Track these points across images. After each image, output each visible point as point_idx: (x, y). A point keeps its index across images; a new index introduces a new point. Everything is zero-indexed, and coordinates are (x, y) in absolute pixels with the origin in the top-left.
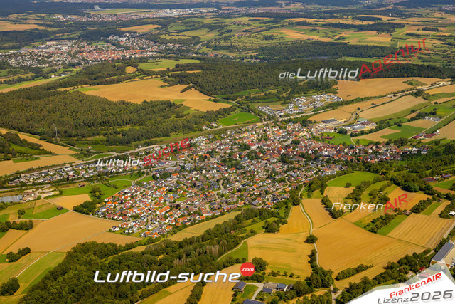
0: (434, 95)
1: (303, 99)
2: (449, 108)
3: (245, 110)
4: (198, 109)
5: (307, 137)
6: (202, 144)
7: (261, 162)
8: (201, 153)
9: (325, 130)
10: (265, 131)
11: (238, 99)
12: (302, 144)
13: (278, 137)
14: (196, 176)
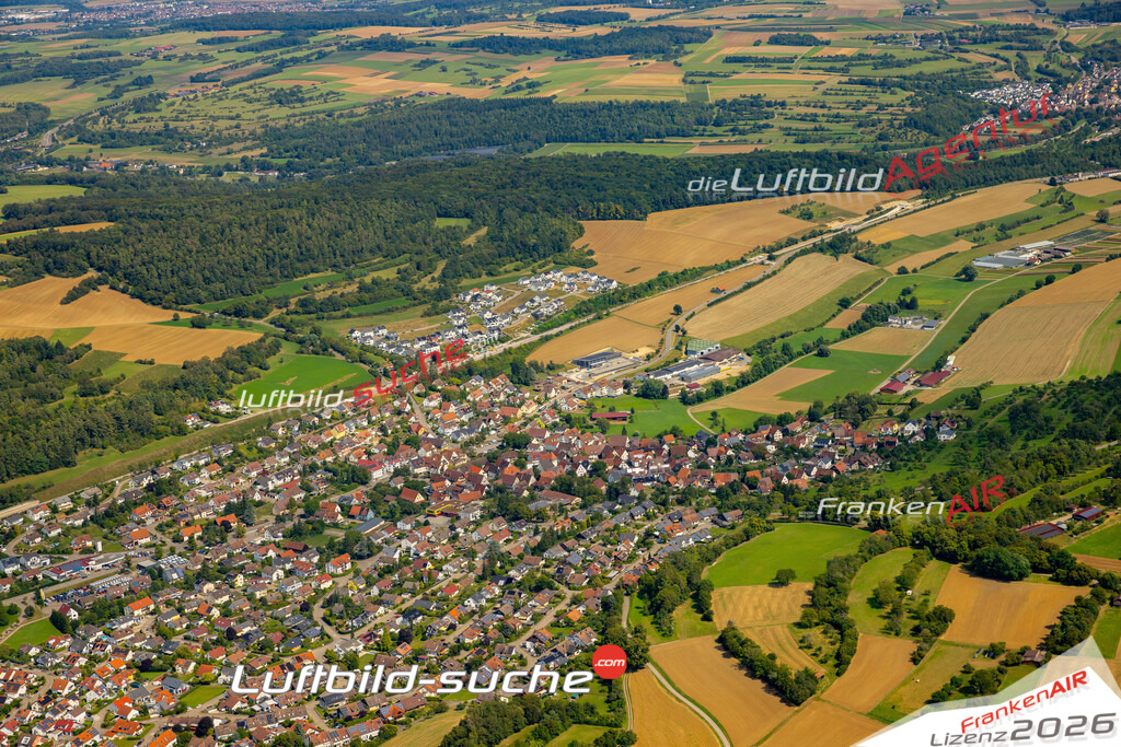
0: (887, 246)
1: (491, 292)
2: (946, 283)
3: (311, 348)
4: (149, 359)
5: (544, 420)
6: (198, 480)
7: (427, 523)
8: (204, 514)
9: (595, 390)
10: (399, 413)
11: (275, 310)
12: (537, 446)
13: (449, 432)
14: (219, 601)
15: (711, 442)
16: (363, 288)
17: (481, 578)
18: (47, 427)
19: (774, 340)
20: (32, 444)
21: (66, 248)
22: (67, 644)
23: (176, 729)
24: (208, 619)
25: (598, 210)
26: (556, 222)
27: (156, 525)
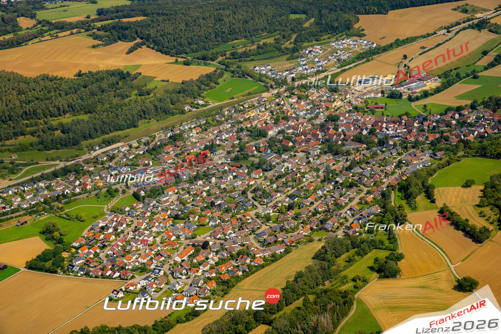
1: (318, 49)
3: (237, 75)
4: (167, 80)
5: (345, 108)
6: (191, 134)
7: (295, 156)
8: (195, 150)
9: (368, 94)
10: (278, 105)
11: (220, 57)
12: (343, 121)
13: (302, 113)
14: (205, 189)
15: (425, 119)
16: (259, 47)
17: (323, 181)
18: (126, 110)
19: (451, 71)
20: (120, 117)
21: (126, 29)
22: (141, 206)
23: (193, 245)
24: (201, 197)
25: (365, 10)
26: (346, 16)
27: (175, 154)
